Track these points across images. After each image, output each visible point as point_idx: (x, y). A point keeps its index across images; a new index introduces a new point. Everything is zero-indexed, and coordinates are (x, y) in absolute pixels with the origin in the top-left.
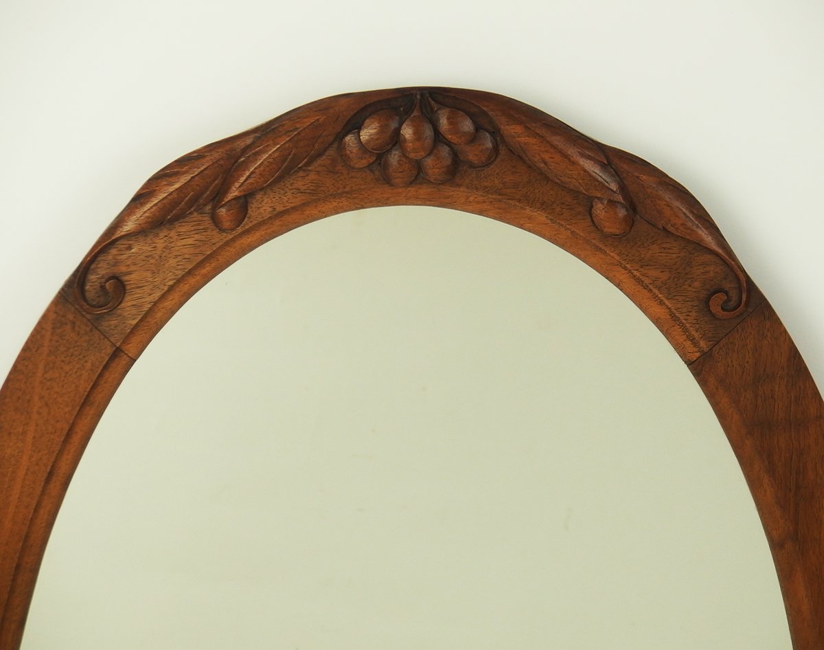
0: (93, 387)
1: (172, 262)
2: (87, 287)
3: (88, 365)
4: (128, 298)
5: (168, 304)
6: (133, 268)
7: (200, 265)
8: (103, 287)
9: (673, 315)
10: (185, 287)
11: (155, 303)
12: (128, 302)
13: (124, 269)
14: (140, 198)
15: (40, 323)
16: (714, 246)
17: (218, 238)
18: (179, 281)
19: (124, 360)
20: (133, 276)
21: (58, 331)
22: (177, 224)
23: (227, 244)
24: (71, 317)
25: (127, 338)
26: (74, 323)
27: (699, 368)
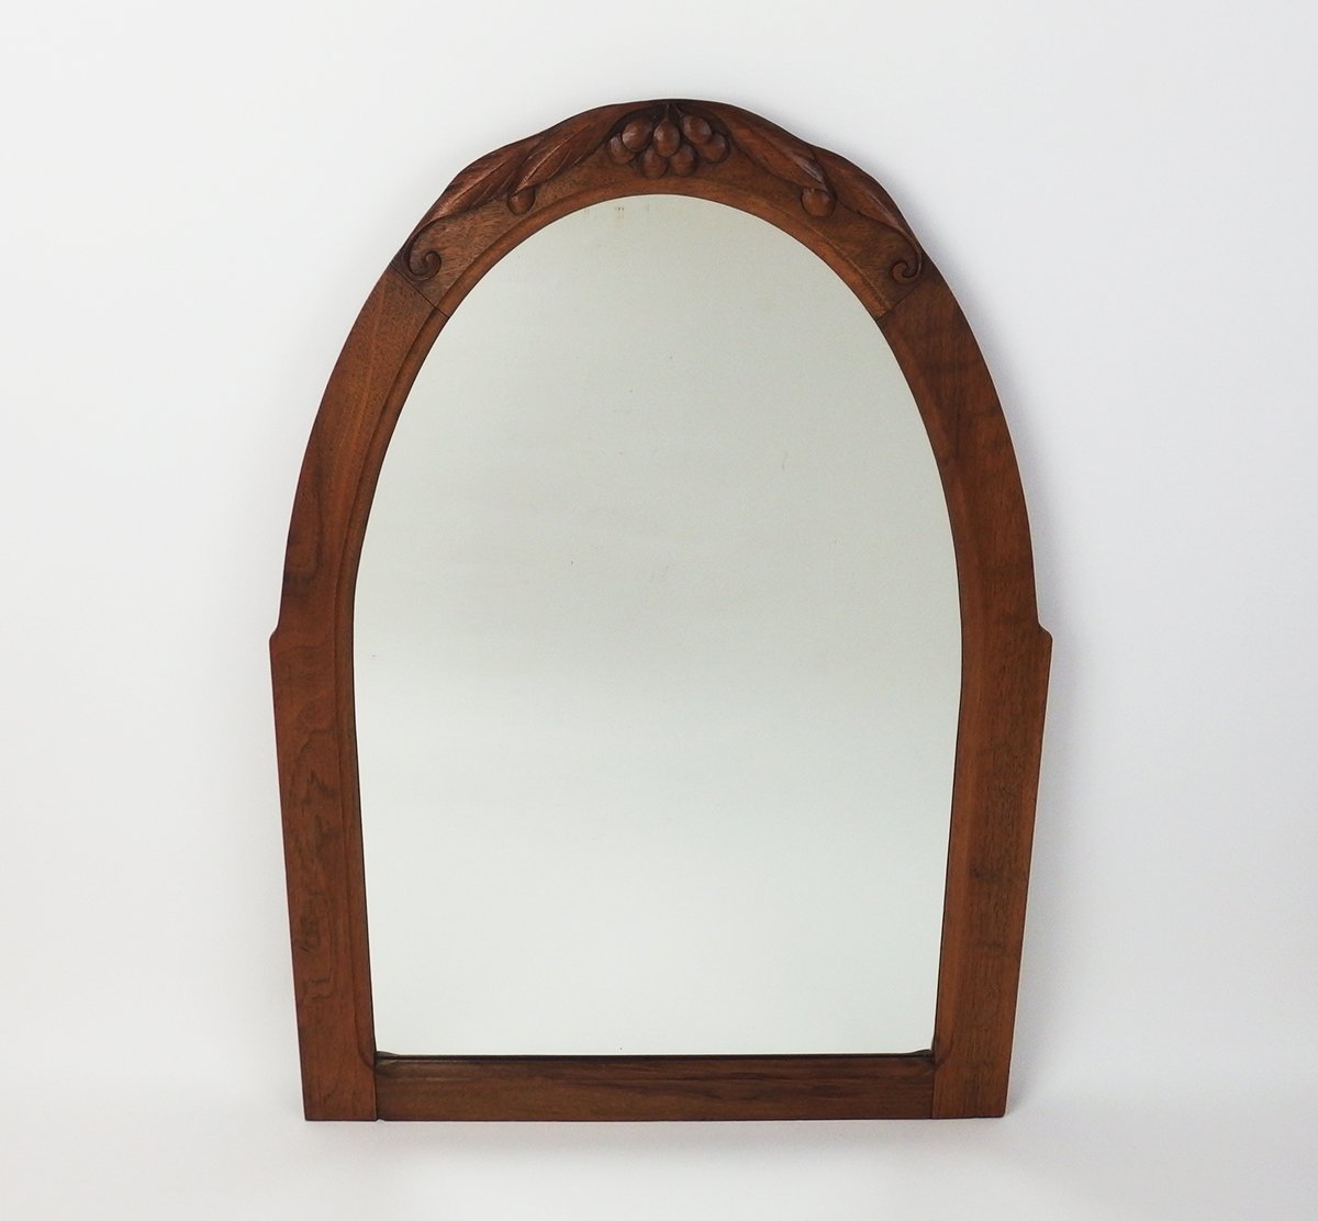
0: (419, 336)
1: (477, 239)
2: (411, 260)
3: (413, 322)
4: (442, 268)
5: (474, 272)
6: (447, 244)
7: (498, 241)
8: (424, 260)
9: (863, 279)
10: (487, 259)
11: (464, 273)
12: (443, 271)
13: (439, 245)
14: (451, 189)
15: (375, 289)
16: (897, 227)
17: (513, 221)
18: (482, 255)
19: (440, 317)
20: (446, 251)
21: (390, 295)
22: (480, 209)
23: (520, 225)
24: (398, 283)
25: (442, 301)
26: (401, 289)
27: (884, 323)
